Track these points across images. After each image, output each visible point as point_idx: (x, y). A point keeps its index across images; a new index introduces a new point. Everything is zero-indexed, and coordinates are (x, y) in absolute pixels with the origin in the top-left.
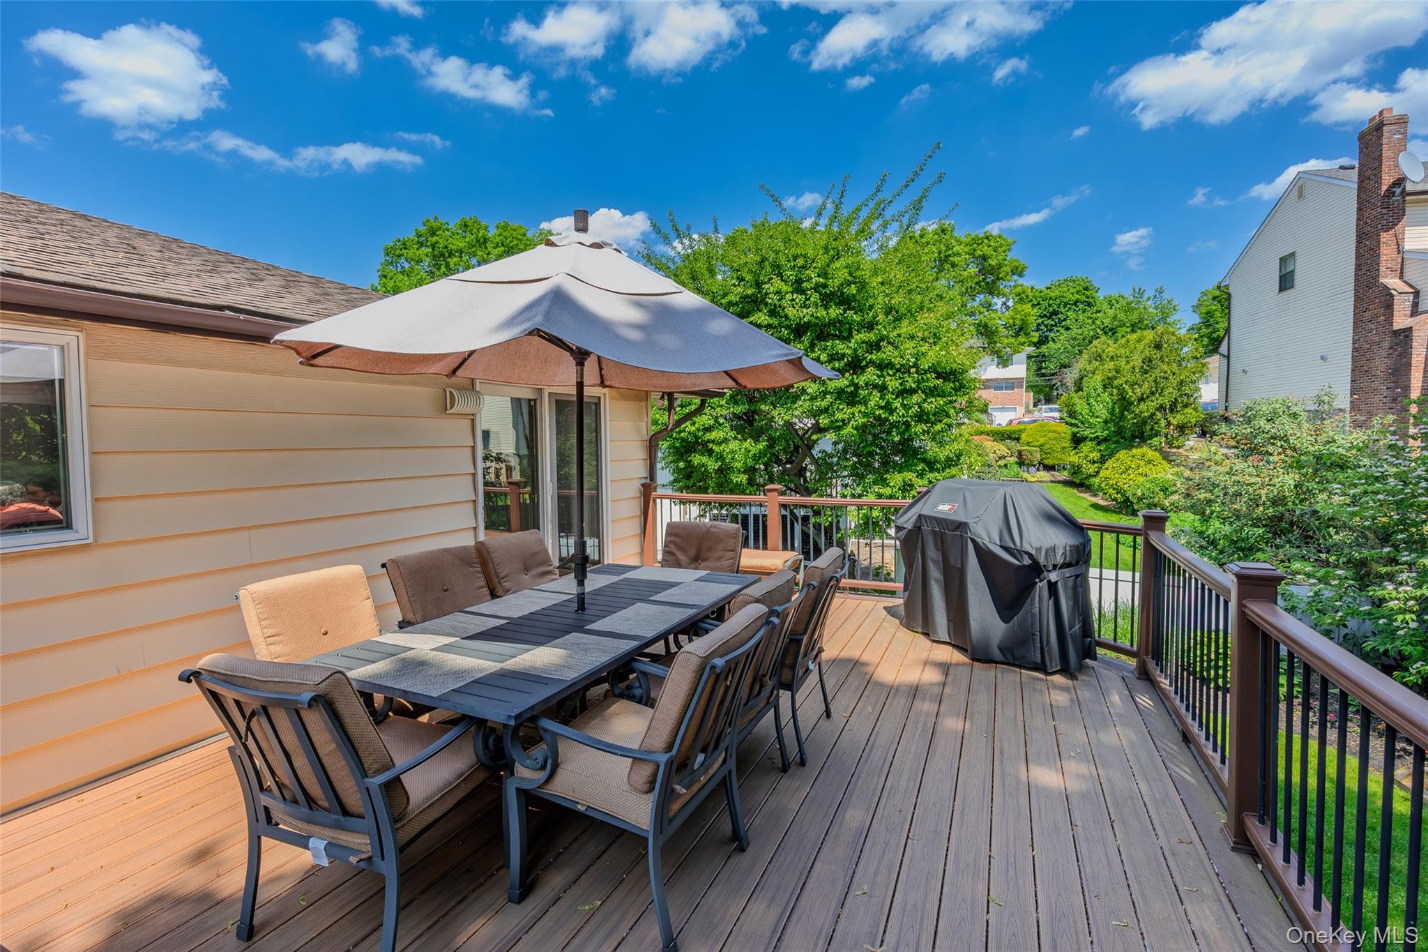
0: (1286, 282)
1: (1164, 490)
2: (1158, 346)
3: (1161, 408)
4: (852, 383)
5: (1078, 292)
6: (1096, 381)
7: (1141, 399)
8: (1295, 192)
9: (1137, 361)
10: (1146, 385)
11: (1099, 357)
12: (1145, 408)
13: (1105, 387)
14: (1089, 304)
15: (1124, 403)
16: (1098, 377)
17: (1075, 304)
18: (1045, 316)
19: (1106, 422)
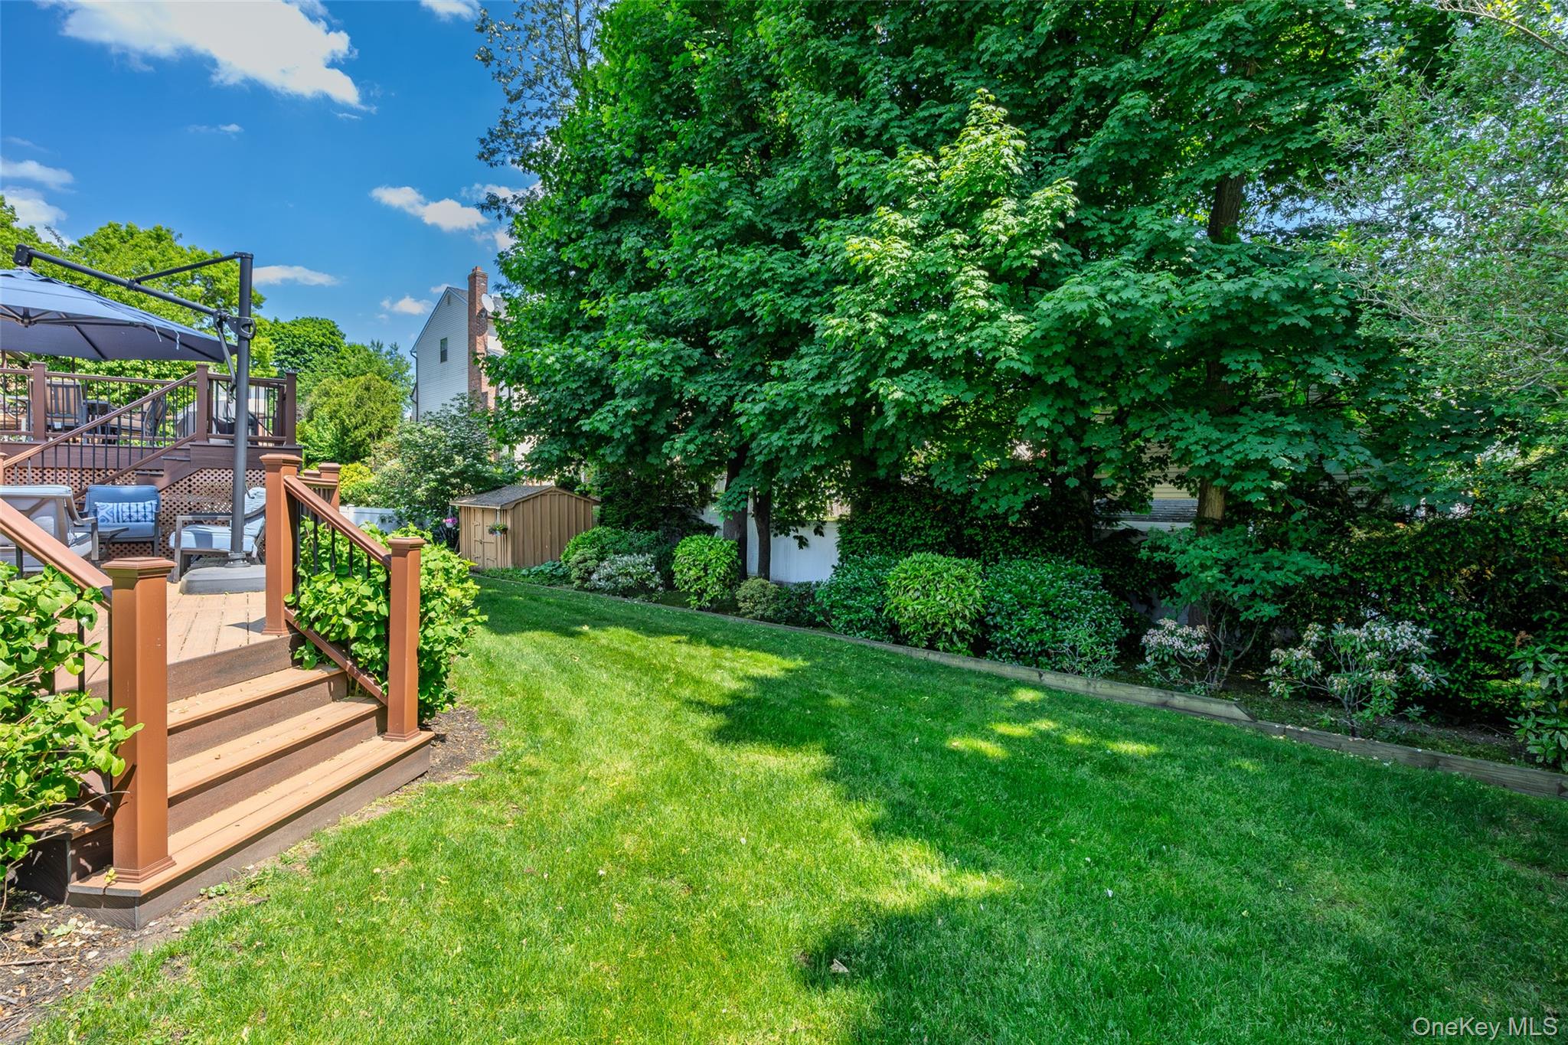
0: (444, 357)
1: (367, 490)
2: (368, 389)
3: (370, 435)
4: (120, 365)
5: (324, 335)
6: (324, 412)
7: (356, 428)
8: (445, 303)
9: (352, 397)
10: (359, 417)
11: (327, 394)
12: (360, 434)
13: (331, 418)
14: (336, 350)
15: (345, 431)
16: (326, 409)
17: (322, 345)
18: (288, 353)
19: (331, 446)
